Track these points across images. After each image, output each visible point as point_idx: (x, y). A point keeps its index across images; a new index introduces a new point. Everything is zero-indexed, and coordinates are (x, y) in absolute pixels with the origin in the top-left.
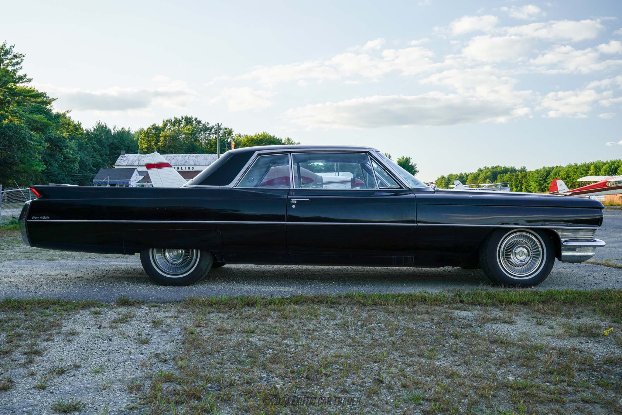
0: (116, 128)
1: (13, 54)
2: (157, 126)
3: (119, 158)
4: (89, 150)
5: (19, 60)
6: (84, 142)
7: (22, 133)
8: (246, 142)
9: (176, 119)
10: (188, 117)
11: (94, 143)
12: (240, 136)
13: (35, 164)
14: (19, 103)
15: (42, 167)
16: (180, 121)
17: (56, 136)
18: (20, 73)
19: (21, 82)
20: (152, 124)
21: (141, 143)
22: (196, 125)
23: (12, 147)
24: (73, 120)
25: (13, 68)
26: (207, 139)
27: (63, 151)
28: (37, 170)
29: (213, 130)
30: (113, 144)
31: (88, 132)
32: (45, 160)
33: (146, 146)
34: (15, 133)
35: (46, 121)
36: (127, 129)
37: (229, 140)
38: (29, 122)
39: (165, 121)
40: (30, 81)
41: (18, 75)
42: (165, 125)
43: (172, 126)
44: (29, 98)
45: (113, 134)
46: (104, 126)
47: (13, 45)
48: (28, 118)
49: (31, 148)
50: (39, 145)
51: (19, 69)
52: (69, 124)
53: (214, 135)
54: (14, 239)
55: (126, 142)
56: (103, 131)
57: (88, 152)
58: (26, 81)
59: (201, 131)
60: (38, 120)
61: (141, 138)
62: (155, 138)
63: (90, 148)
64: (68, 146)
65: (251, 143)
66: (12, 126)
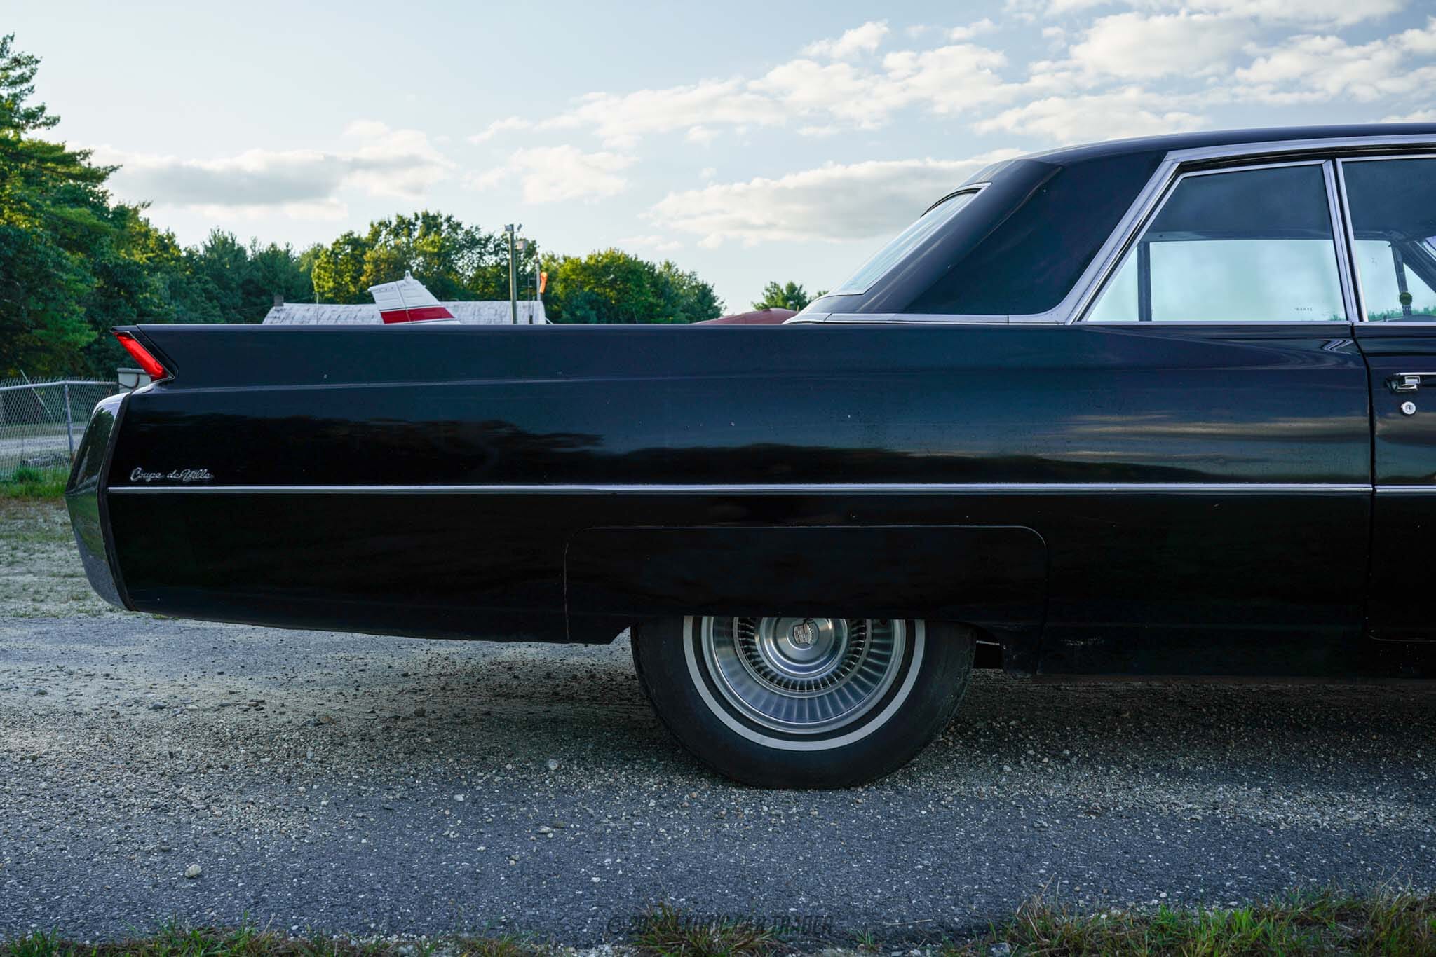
0: (257, 245)
1: (10, 56)
2: (356, 236)
3: (269, 314)
4: (196, 296)
5: (25, 70)
6: (184, 277)
7: (37, 251)
8: (569, 273)
9: (401, 220)
10: (431, 214)
11: (206, 281)
12: (552, 259)
13: (70, 327)
14: (29, 178)
15: (87, 336)
16: (410, 223)
17: (119, 261)
18: (28, 104)
19: (31, 124)
20: (345, 232)
21: (319, 278)
22: (449, 233)
23: (14, 286)
24: (154, 227)
25: (12, 91)
26: (476, 265)
27: (135, 297)
28: (76, 344)
29: (491, 246)
30: (250, 281)
31: (191, 254)
32: (93, 321)
33: (331, 284)
34: (19, 251)
35: (95, 221)
36: (281, 247)
37: (528, 269)
38: (54, 224)
39: (376, 225)
40: (54, 122)
41: (24, 108)
42: (376, 234)
43: (392, 237)
44: (53, 165)
45: (249, 259)
46: (230, 241)
47: (11, 35)
48: (52, 214)
49: (61, 287)
50: (81, 281)
51: (26, 92)
52: (146, 235)
53: (493, 256)
54: (28, 527)
55: (282, 276)
56: (225, 253)
57: (194, 302)
58: (45, 124)
59: (462, 247)
60: (75, 219)
61: (318, 267)
62: (353, 265)
63: (198, 291)
64: (147, 285)
65: (580, 274)
66: (13, 234)
